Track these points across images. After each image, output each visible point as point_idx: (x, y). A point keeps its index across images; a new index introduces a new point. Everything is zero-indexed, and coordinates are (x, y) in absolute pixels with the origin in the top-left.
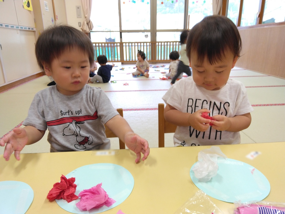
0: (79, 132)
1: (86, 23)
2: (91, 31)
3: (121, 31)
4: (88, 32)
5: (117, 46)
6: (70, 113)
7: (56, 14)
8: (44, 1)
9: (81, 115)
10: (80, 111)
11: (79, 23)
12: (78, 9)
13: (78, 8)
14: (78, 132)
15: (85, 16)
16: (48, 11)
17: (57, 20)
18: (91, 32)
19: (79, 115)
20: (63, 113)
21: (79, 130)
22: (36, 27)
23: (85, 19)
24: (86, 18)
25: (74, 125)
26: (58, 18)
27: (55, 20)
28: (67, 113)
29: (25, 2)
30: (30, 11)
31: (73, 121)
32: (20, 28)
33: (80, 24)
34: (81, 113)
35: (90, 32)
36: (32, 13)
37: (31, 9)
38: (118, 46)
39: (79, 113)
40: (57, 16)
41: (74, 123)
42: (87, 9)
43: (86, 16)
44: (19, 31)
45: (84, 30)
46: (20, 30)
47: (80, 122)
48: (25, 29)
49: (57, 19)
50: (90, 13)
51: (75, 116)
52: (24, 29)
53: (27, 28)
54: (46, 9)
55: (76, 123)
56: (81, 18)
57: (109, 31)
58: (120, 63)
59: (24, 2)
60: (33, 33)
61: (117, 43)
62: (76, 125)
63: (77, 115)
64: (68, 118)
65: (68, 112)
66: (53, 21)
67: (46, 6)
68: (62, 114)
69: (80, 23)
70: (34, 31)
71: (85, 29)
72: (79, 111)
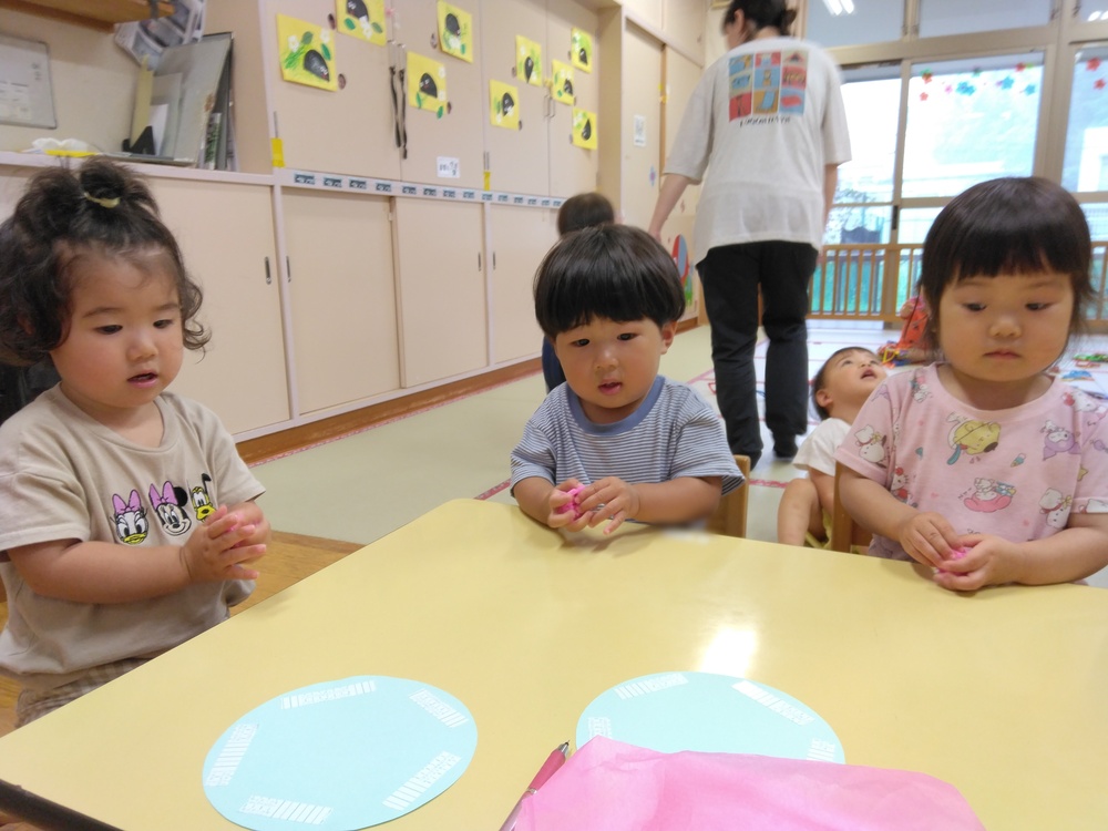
3: (898, 203)
8: (636, 116)
16: (643, 145)
29: (579, 125)
30: (588, 151)
32: (551, 206)
36: (594, 156)
37: (593, 143)
44: (548, 215)
54: (637, 141)
57: (860, 200)
58: (880, 324)
59: (575, 124)
66: (653, 176)
67: (640, 131)
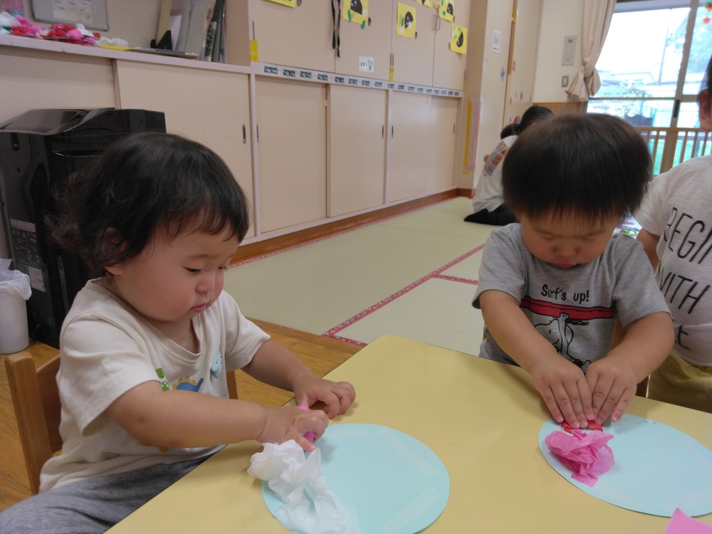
0: (568, 344)
1: (581, 77)
2: (591, 96)
3: (679, 98)
4: (582, 100)
5: (657, 137)
6: (560, 295)
7: (515, 59)
8: (495, 31)
9: (584, 304)
10: (584, 294)
11: (563, 77)
12: (570, 44)
13: (570, 41)
14: (565, 344)
15: (583, 59)
16: (499, 52)
17: (512, 71)
18: (590, 99)
19: (580, 303)
20: (547, 290)
21: (569, 338)
22: (465, 90)
23: (583, 68)
24: (584, 64)
25: (562, 324)
26: (516, 67)
27: (509, 72)
28: (554, 294)
29: (455, 37)
30: (460, 55)
31: (562, 314)
32: (433, 93)
33: (565, 81)
34: (587, 301)
35: (587, 99)
36: (464, 58)
37: (463, 50)
38: (662, 137)
39: (581, 300)
40: (514, 63)
41: (562, 319)
42: (593, 44)
43: (587, 60)
44: (430, 99)
45: (574, 95)
46: (433, 96)
47: (580, 320)
48: (443, 95)
49: (514, 69)
50: (599, 52)
51: (571, 304)
52: (440, 94)
53: (448, 91)
54: (494, 49)
55: (567, 321)
56: (572, 65)
57: (640, 96)
59: (453, 35)
60: (456, 102)
61: (659, 130)
62: (566, 325)
63: (577, 304)
64: (554, 306)
65: (556, 293)
66: (503, 74)
67: (496, 41)
68: (545, 293)
69: (567, 77)
70: (459, 99)
71: (576, 92)
72: (581, 294)
